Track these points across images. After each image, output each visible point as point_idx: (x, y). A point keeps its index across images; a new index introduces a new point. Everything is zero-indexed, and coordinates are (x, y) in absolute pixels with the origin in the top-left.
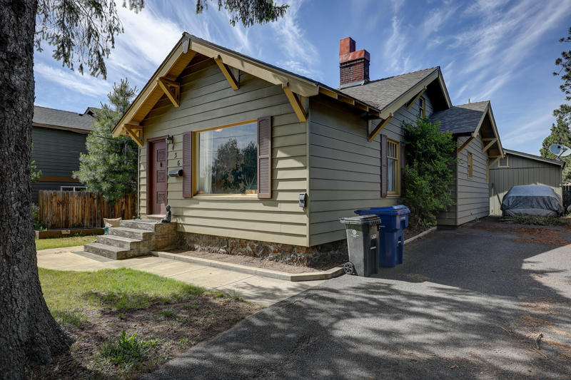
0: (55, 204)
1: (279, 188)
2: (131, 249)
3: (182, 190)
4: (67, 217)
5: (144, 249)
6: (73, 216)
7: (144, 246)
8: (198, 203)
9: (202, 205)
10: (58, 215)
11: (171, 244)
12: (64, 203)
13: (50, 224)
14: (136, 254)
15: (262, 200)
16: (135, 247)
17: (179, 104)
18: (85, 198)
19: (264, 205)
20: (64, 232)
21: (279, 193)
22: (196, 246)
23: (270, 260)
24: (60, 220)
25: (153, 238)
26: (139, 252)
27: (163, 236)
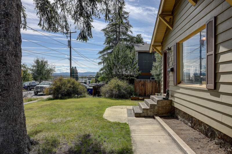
0: (140, 85)
1: (221, 81)
2: (143, 112)
3: (173, 80)
4: (145, 91)
5: (150, 113)
6: (148, 91)
7: (150, 111)
8: (179, 89)
9: (181, 90)
10: (142, 90)
11: (168, 113)
12: (144, 85)
13: (138, 94)
14: (146, 115)
15: (209, 90)
16: (145, 111)
17: (172, 27)
18: (153, 83)
19: (211, 95)
20: (140, 98)
21: (221, 85)
22: (179, 117)
23: (216, 144)
24: (142, 93)
25: (156, 108)
26: (148, 114)
27: (162, 107)
